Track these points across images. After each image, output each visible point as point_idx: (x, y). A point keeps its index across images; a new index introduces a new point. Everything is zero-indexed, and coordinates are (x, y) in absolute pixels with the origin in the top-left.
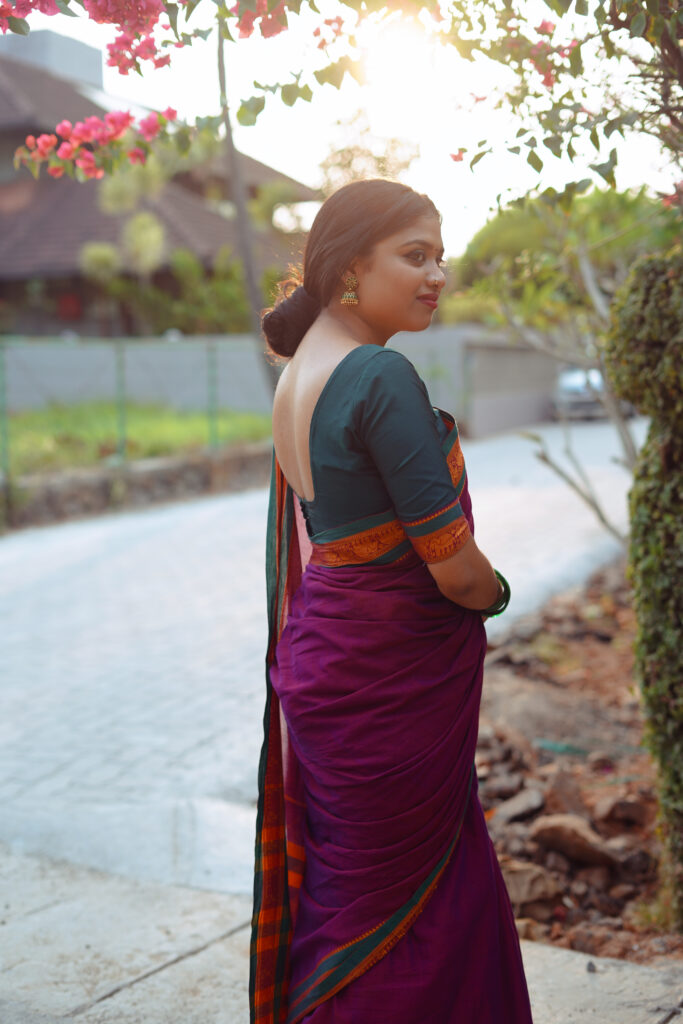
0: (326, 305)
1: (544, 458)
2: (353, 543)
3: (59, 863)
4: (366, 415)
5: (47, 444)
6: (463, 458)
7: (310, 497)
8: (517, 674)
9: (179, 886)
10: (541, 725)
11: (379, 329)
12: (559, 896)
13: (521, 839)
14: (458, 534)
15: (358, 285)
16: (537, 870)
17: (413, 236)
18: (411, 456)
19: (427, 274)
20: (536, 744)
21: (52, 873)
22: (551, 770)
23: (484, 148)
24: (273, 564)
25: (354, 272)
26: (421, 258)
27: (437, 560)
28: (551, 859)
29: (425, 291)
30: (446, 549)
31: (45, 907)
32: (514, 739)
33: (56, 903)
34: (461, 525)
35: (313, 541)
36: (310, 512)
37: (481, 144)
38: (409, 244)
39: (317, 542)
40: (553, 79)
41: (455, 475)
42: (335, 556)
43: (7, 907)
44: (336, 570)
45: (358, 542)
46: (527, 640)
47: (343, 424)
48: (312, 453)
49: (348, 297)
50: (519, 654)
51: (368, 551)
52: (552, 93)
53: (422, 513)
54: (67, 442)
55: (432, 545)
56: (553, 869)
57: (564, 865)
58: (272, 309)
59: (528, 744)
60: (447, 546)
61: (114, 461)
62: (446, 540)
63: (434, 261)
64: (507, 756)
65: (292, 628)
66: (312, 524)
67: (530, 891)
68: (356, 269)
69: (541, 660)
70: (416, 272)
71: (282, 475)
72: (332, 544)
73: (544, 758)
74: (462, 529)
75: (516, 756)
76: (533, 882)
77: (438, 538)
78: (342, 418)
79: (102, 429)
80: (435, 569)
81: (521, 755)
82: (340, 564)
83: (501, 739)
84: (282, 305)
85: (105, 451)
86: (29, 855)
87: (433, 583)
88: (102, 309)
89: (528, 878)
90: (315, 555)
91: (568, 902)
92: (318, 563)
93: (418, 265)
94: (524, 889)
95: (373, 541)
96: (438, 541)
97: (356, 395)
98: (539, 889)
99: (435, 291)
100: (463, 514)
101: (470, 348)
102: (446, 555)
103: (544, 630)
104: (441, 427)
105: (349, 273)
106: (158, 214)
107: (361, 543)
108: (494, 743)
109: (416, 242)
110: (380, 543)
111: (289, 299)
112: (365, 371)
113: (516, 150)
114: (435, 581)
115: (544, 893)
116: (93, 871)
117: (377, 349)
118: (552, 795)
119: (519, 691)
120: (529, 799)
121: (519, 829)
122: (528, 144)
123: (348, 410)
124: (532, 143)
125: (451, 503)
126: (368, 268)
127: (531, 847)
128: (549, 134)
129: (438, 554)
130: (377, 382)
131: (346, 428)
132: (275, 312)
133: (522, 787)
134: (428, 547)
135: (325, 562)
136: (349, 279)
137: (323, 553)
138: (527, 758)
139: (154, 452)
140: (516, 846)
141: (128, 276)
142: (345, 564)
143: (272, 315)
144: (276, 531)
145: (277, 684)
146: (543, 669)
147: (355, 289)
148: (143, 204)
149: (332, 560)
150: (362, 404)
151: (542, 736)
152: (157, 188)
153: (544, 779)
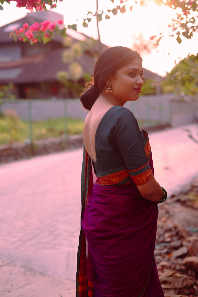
0: (101, 92)
1: (191, 137)
2: (110, 177)
3: (30, 270)
4: (116, 132)
5: (44, 131)
6: (150, 147)
7: (95, 160)
8: (182, 205)
9: (67, 279)
10: (189, 223)
11: (120, 100)
12: (192, 286)
13: (180, 265)
14: (148, 175)
15: (112, 85)
16: (185, 276)
17: (131, 67)
18: (131, 147)
19: (137, 80)
20: (187, 229)
21: (28, 273)
22: (192, 238)
23: (161, 36)
24: (84, 183)
25: (110, 80)
26: (134, 75)
27: (140, 184)
28: (190, 272)
29: (136, 87)
30: (143, 180)
31: (24, 286)
32: (180, 227)
33: (28, 284)
34: (149, 172)
35: (96, 175)
36: (95, 165)
37: (160, 34)
38: (129, 70)
39: (98, 176)
40: (187, 13)
41: (147, 154)
42: (104, 182)
43: (12, 286)
44: (104, 187)
45: (112, 177)
46: (186, 193)
47: (107, 134)
48: (96, 145)
49: (108, 90)
50: (183, 198)
51: (115, 180)
52: (187, 18)
53: (135, 167)
54: (50, 130)
55: (138, 179)
56: (190, 276)
57: (194, 274)
58: (83, 93)
59: (184, 229)
60: (144, 179)
61: (64, 136)
62: (144, 178)
63: (139, 76)
64: (177, 234)
65: (89, 207)
66: (96, 170)
67: (182, 284)
68: (111, 79)
69: (190, 200)
70: (132, 80)
71: (87, 153)
72: (103, 177)
73: (189, 234)
74: (149, 173)
75: (180, 234)
76: (183, 281)
77: (141, 176)
78: (107, 133)
79: (60, 127)
80: (139, 188)
81: (182, 233)
82: (106, 185)
83: (175, 228)
84: (87, 92)
85: (61, 133)
86: (21, 267)
87: (138, 192)
88: (64, 91)
89: (182, 279)
90: (97, 181)
91: (195, 287)
92: (98, 184)
93: (133, 77)
94: (180, 283)
95: (117, 177)
96: (141, 178)
97: (112, 124)
98: (185, 283)
99: (140, 86)
100: (150, 168)
101: (172, 101)
102: (144, 183)
103: (191, 190)
104: (143, 136)
105: (108, 81)
106: (80, 63)
107: (113, 177)
108: (173, 229)
109: (132, 69)
110: (119, 177)
111: (89, 90)
112: (115, 115)
113: (173, 36)
114: (140, 192)
115: (187, 285)
116: (41, 273)
117: (120, 107)
118: (191, 249)
119: (182, 212)
120: (183, 251)
121: (180, 261)
122: (177, 34)
123: (109, 130)
124: (178, 33)
125: (146, 164)
126: (115, 79)
127: (183, 267)
128: (184, 30)
129: (141, 182)
130: (120, 119)
131: (108, 136)
132: (84, 94)
133: (182, 246)
134: (137, 180)
135: (100, 183)
136: (108, 83)
137: (100, 180)
138: (184, 234)
139: (76, 133)
140: (178, 267)
141: (71, 81)
142: (107, 184)
143: (83, 95)
144: (85, 171)
145: (84, 227)
146: (190, 203)
147: (111, 87)
148: (75, 60)
149: (103, 183)
150: (114, 127)
151: (189, 227)
152: (80, 55)
153: (189, 242)
